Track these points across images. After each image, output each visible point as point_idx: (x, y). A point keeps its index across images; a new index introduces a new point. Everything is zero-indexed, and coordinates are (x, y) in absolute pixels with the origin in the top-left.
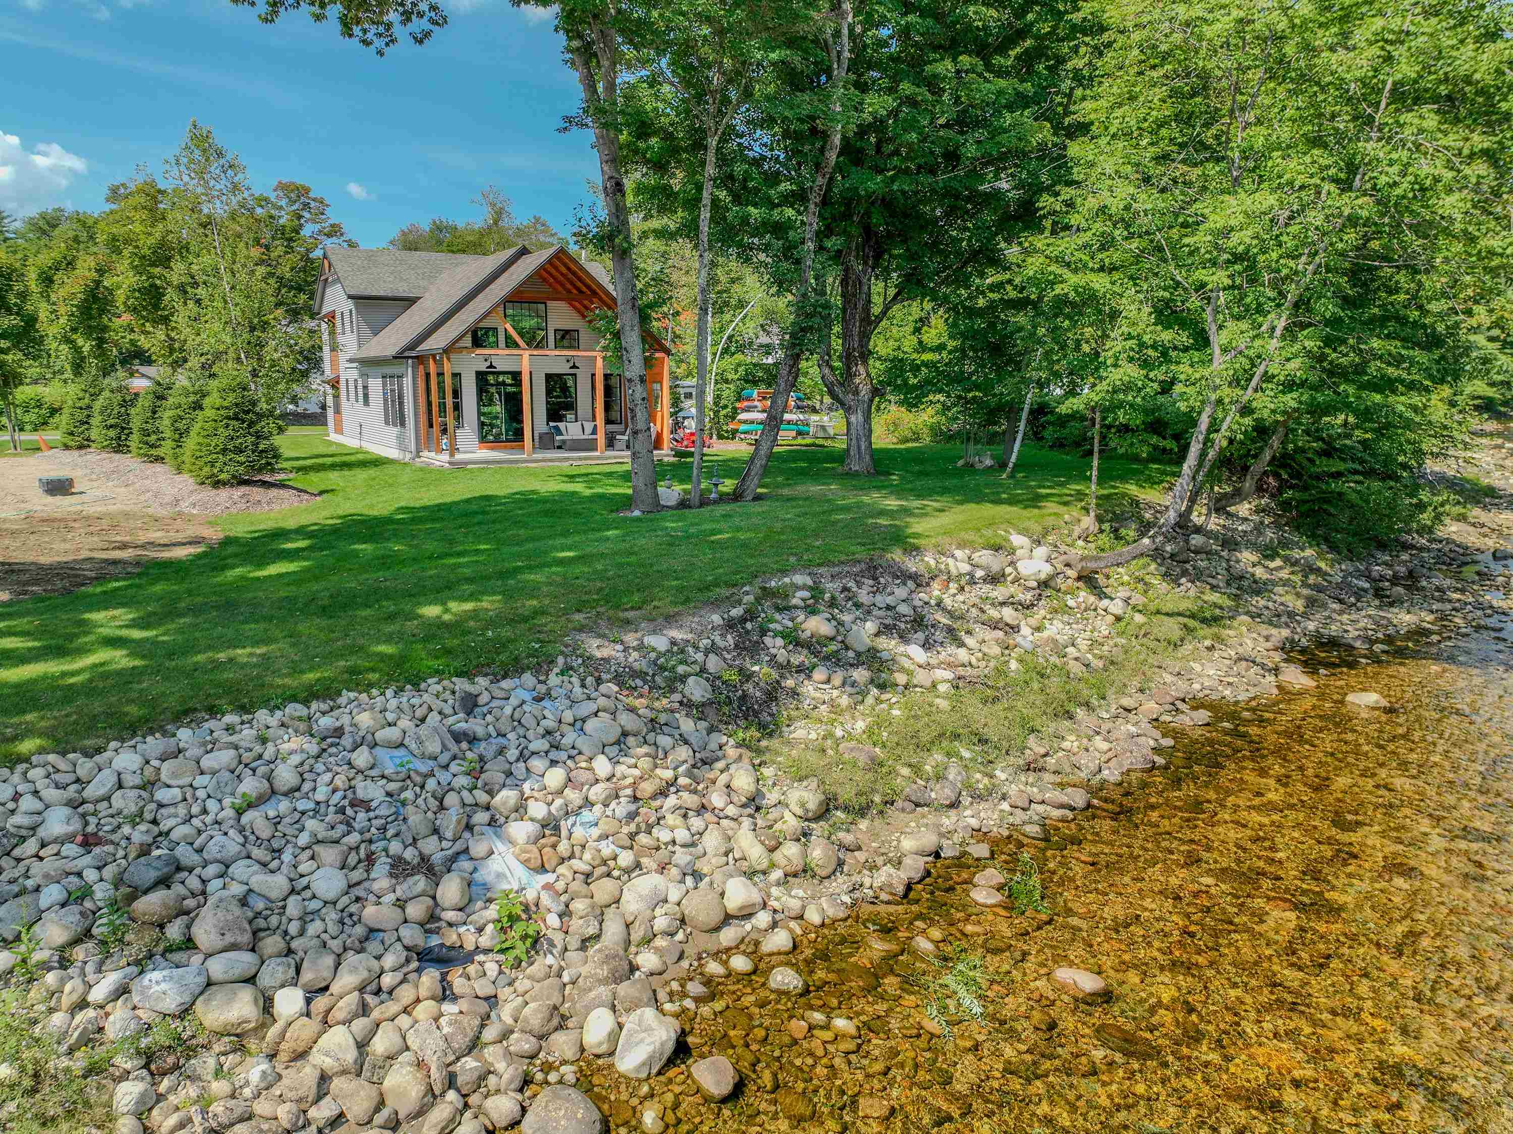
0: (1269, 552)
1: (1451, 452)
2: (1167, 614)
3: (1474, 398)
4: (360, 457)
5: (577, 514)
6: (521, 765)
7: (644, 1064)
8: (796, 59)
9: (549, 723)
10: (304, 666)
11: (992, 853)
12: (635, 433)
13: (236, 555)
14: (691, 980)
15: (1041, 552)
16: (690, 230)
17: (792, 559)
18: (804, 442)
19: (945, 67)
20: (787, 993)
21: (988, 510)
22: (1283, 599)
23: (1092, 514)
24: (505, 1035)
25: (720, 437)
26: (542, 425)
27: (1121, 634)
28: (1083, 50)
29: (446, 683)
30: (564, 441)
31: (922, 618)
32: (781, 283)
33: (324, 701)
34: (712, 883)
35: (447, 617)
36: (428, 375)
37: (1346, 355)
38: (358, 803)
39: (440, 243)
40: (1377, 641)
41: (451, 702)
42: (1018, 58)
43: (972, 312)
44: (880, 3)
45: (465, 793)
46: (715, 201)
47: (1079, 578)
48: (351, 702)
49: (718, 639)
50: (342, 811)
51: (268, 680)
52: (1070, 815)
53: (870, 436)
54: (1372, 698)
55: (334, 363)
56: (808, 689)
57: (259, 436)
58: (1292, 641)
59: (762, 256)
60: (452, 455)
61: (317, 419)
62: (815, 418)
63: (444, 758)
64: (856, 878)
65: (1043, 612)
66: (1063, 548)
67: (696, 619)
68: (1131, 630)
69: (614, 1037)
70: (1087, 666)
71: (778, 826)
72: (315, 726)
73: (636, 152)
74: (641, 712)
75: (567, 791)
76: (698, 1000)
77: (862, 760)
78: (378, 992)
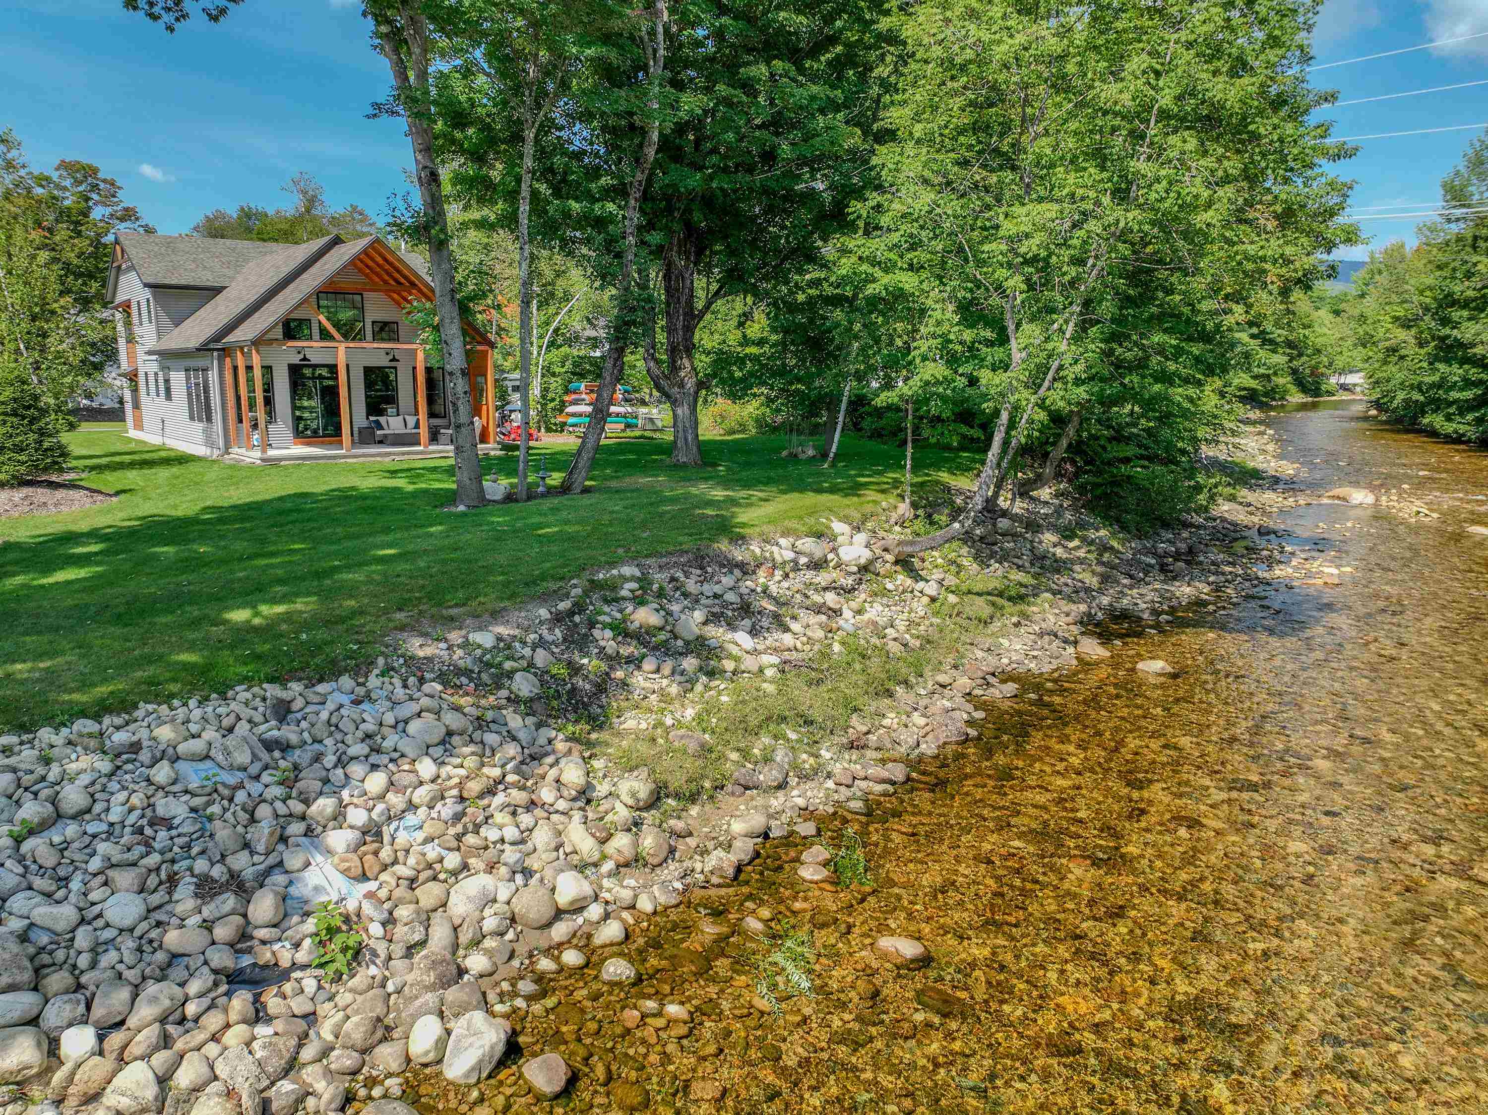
0: (1068, 533)
1: (1221, 439)
2: (979, 594)
3: (1241, 389)
4: (163, 454)
5: (400, 511)
6: (339, 771)
7: (472, 1069)
8: (613, 56)
9: (370, 727)
10: (95, 678)
11: (819, 831)
12: (458, 427)
13: (16, 562)
14: (522, 979)
15: (861, 538)
16: (510, 221)
17: (620, 551)
18: (632, 434)
19: (760, 70)
20: (619, 984)
21: (810, 499)
22: (1080, 577)
23: (907, 500)
24: (326, 1052)
25: (549, 430)
26: (361, 419)
27: (936, 614)
28: (889, 58)
29: (256, 689)
30: (385, 436)
31: (749, 605)
32: (604, 276)
33: (119, 715)
34: (542, 880)
35: (257, 621)
36: (235, 368)
37: (1130, 350)
38: (156, 822)
39: (249, 230)
40: (1163, 612)
41: (261, 709)
42: (829, 63)
43: (793, 308)
44: (694, 4)
45: (278, 805)
46: (534, 194)
47: (896, 562)
48: (149, 714)
49: (545, 633)
50: (140, 831)
51: (52, 696)
52: (891, 789)
53: (696, 428)
54: (1158, 665)
55: (132, 356)
56: (639, 680)
57: (42, 433)
58: (1089, 615)
59: (585, 250)
60: (264, 451)
61: (115, 415)
62: (643, 410)
63: (254, 769)
64: (688, 864)
65: (863, 596)
66: (882, 533)
67: (523, 614)
68: (945, 609)
69: (441, 1044)
70: (905, 645)
71: (609, 818)
72: (108, 742)
73: (453, 141)
74: (466, 710)
75: (390, 796)
76: (530, 998)
77: (692, 747)
78: (182, 1021)
